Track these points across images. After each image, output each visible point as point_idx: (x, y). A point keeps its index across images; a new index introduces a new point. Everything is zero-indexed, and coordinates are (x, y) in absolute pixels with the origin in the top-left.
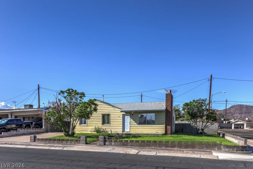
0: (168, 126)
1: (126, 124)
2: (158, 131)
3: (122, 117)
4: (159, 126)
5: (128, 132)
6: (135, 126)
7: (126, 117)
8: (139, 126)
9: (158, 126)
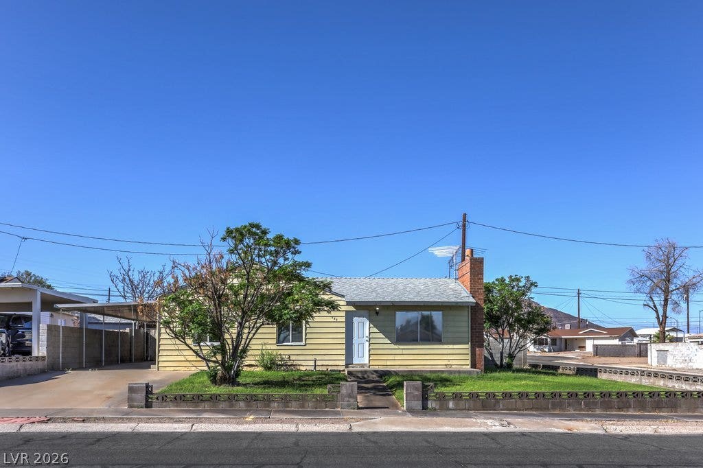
0: (478, 347)
1: (355, 341)
2: (450, 363)
3: (344, 319)
4: (455, 346)
5: (363, 365)
6: (386, 346)
7: (356, 320)
8: (396, 347)
9: (451, 346)
